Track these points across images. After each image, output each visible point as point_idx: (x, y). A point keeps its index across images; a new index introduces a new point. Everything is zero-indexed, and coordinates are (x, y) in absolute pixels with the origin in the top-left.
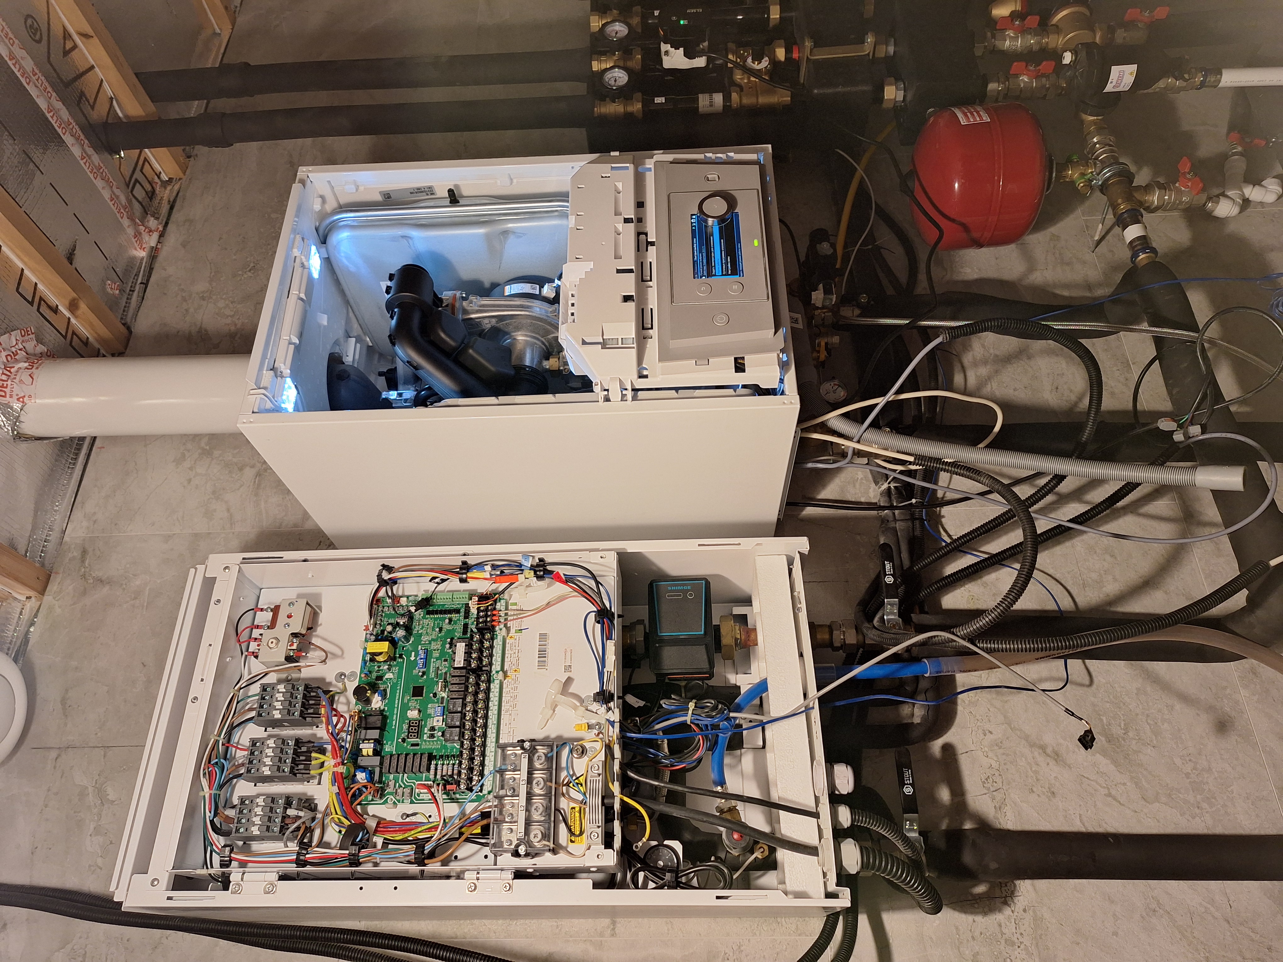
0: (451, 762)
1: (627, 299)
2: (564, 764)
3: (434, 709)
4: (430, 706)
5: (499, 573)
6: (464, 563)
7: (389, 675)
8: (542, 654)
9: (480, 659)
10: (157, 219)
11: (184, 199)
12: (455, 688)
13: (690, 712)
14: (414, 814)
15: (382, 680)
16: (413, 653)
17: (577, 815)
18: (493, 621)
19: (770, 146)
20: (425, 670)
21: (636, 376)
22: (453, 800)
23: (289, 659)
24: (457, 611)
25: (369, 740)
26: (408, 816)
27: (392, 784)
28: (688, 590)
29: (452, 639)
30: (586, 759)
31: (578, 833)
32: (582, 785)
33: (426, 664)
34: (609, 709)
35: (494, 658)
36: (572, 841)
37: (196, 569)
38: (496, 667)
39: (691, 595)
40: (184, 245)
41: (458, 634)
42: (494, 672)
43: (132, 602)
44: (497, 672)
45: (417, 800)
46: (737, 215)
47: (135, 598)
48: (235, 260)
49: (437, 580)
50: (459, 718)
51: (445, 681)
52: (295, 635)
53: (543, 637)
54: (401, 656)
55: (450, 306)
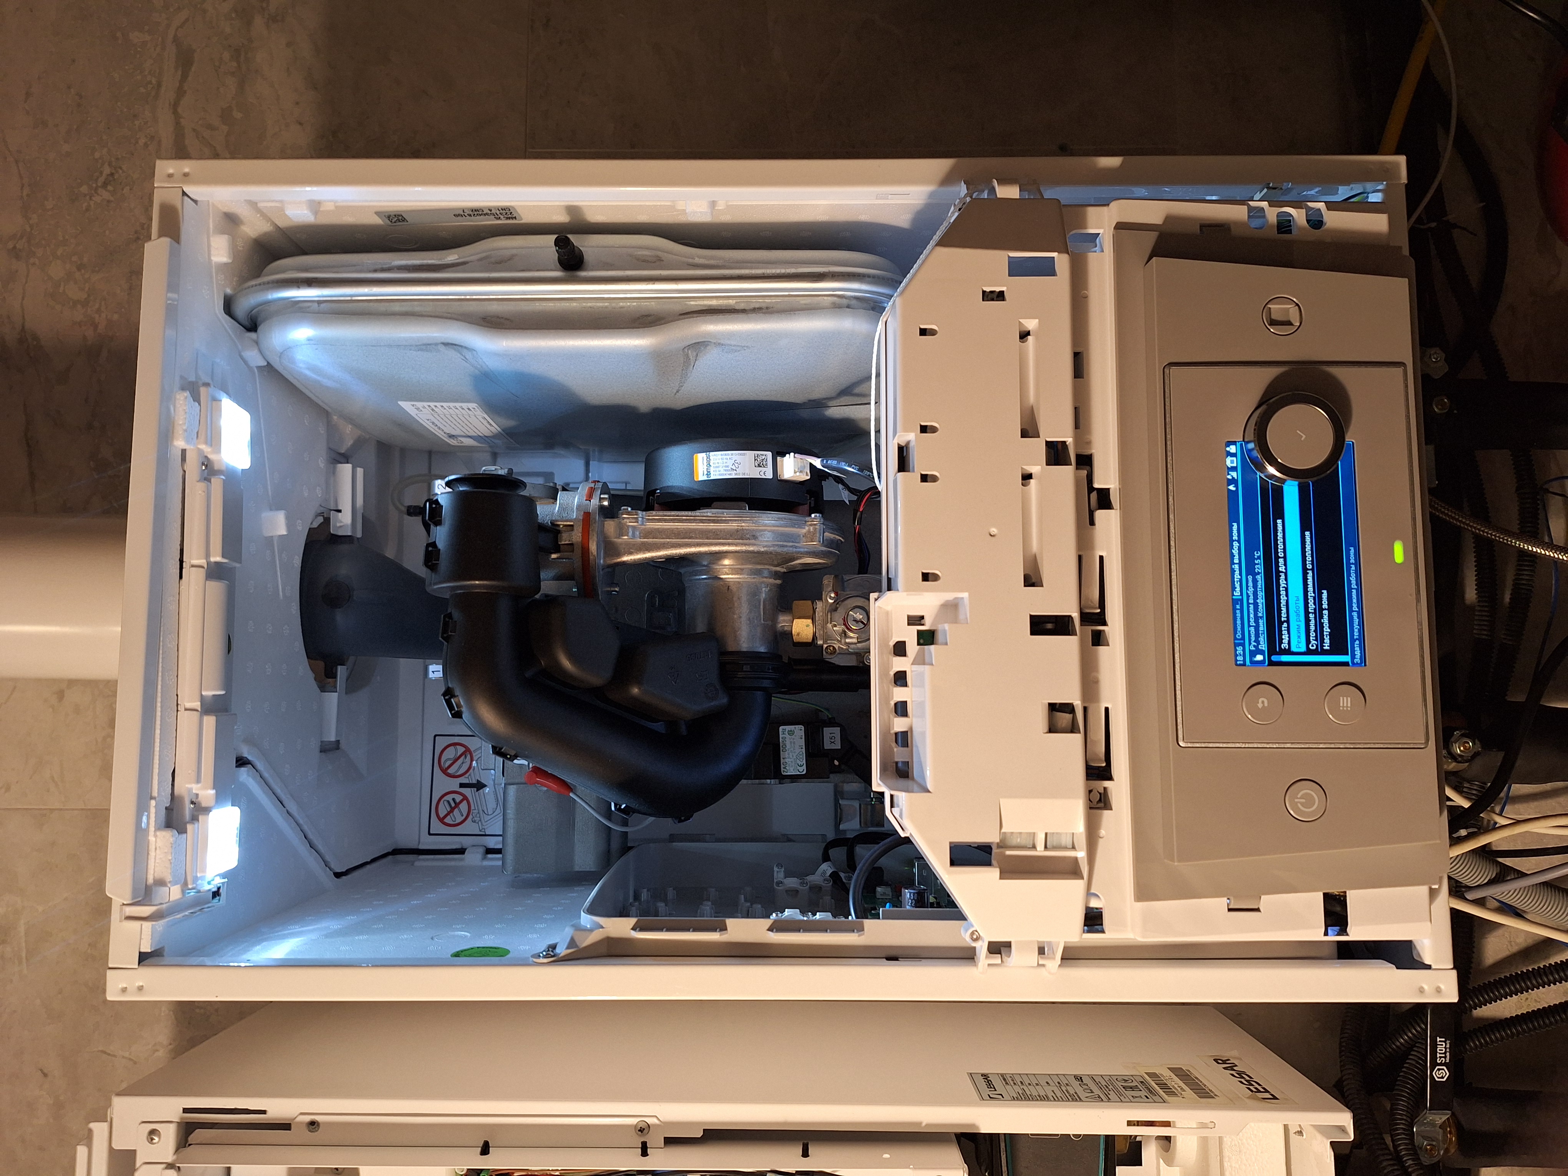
1: (1058, 714)
37: (90, 1132)
55: (578, 552)
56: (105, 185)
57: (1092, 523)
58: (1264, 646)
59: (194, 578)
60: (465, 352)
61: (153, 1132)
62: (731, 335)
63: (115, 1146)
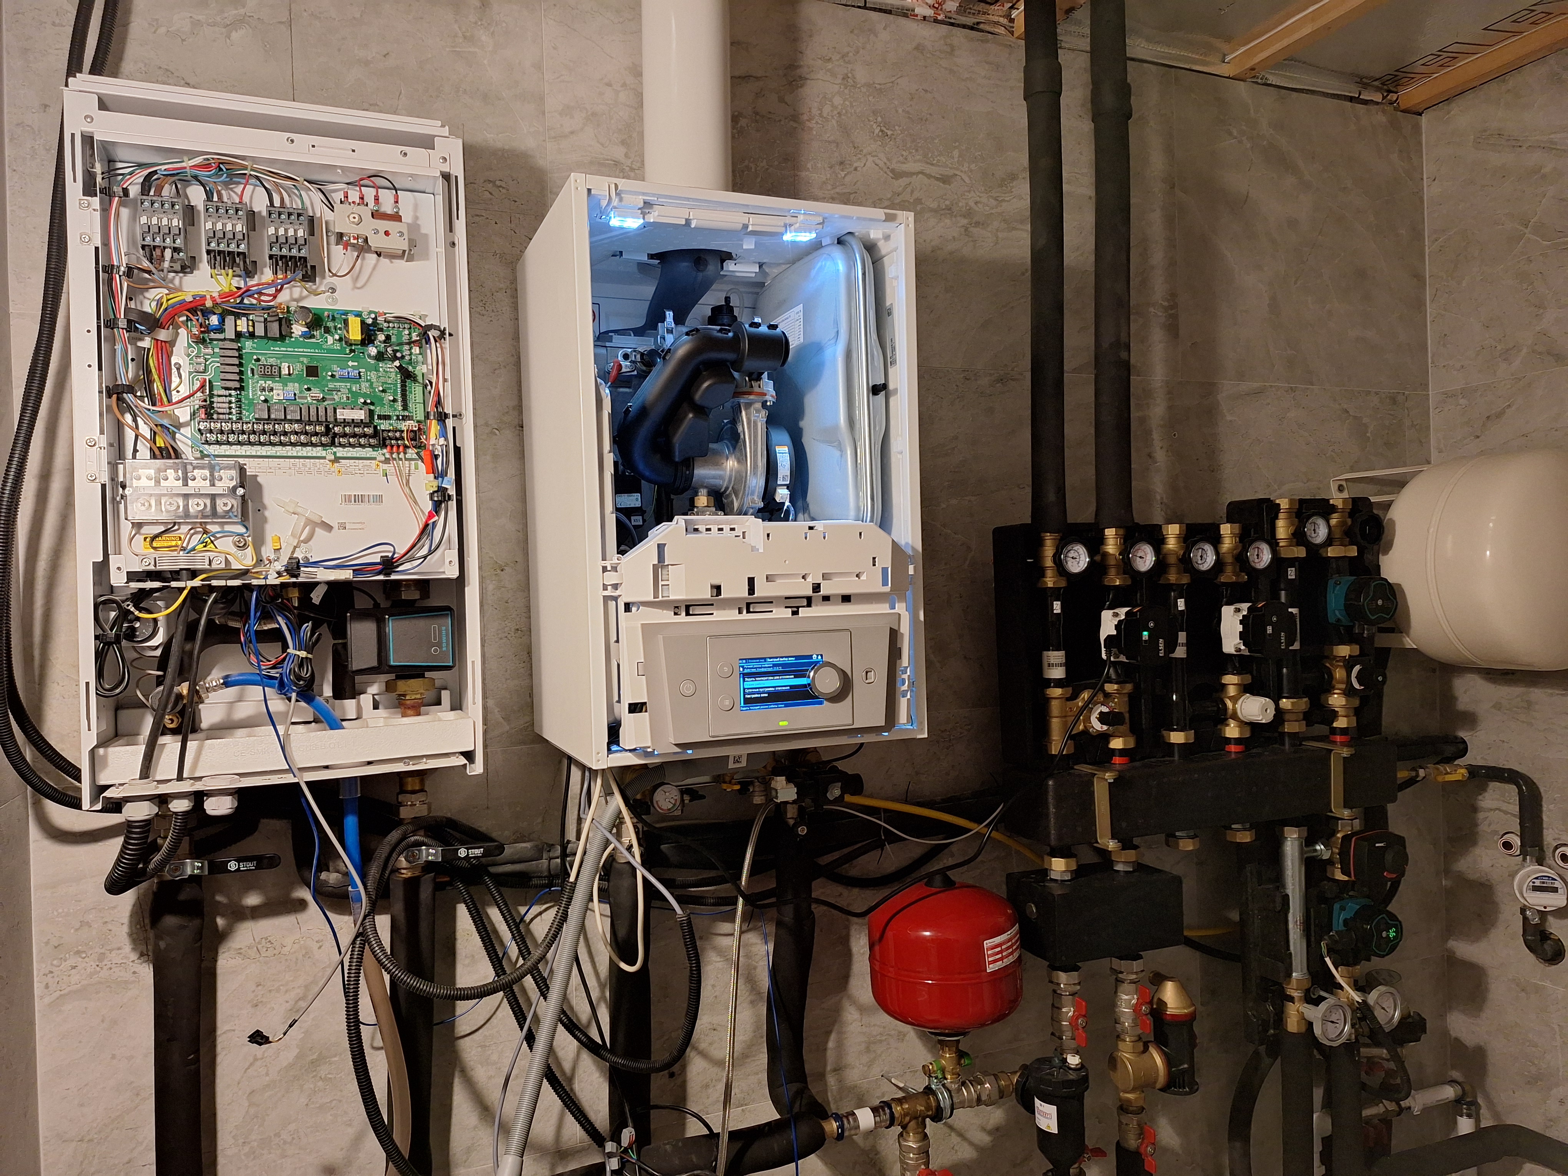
0: (234, 411)
1: (718, 589)
2: (227, 528)
3: (293, 388)
4: (296, 385)
5: (436, 453)
6: (446, 416)
7: (330, 340)
8: (359, 499)
9: (345, 435)
10: (958, 12)
11: (982, 41)
12: (313, 412)
13: (298, 653)
14: (180, 376)
15: (325, 332)
16: (356, 364)
17: (174, 543)
18: (392, 446)
19: (926, 736)
20: (337, 377)
21: (628, 600)
22: (193, 415)
23: (340, 235)
24: (405, 407)
25: (254, 326)
26: (178, 369)
27: (210, 351)
28: (441, 647)
29: (372, 404)
30: (234, 550)
31: (155, 544)
32: (205, 546)
33: (343, 379)
34: (279, 574)
35: (351, 449)
36: (145, 539)
37: (443, 126)
38: (341, 452)
39: (436, 651)
40: (919, 48)
41: (378, 410)
42: (335, 450)
43: (460, 35)
44: (335, 453)
45: (193, 378)
46: (821, 703)
47: (465, 37)
48: (897, 111)
49: (429, 387)
50: (278, 417)
51: (324, 400)
52: (366, 240)
53: (379, 499)
54: (352, 351)
55: (747, 389)
56: (882, 131)
57: (786, 607)
58: (746, 671)
59: (744, 219)
60: (834, 340)
61: (445, 159)
62: (846, 461)
63: (436, 138)
